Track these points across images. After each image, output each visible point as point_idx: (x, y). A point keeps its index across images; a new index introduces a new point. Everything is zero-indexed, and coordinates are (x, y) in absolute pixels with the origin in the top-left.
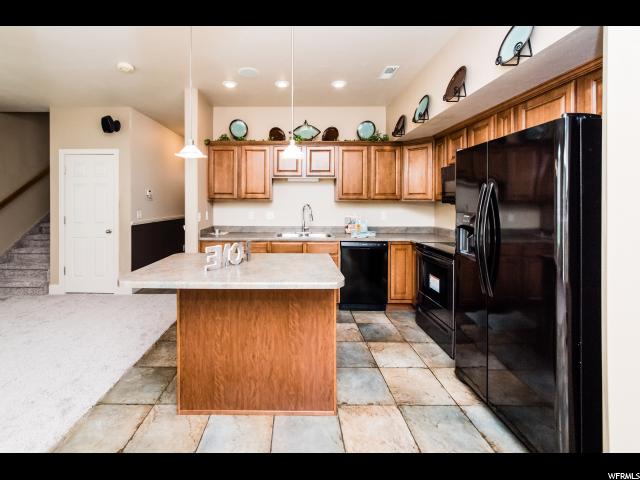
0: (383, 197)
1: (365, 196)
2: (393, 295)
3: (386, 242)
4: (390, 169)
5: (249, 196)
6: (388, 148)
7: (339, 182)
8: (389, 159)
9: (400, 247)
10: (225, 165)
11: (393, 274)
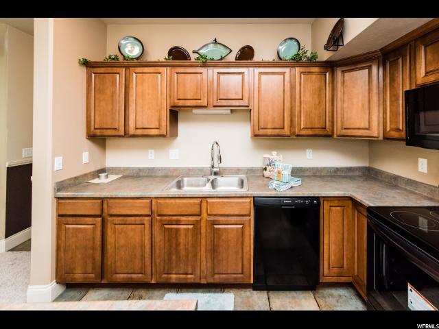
0: (310, 132)
1: (287, 131)
2: (326, 271)
3: (318, 198)
4: (320, 96)
5: (139, 132)
6: (316, 70)
7: (254, 114)
8: (317, 84)
9: (336, 203)
10: (108, 92)
11: (326, 242)
